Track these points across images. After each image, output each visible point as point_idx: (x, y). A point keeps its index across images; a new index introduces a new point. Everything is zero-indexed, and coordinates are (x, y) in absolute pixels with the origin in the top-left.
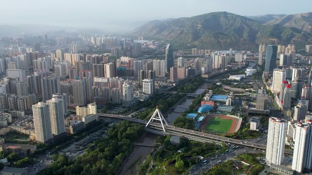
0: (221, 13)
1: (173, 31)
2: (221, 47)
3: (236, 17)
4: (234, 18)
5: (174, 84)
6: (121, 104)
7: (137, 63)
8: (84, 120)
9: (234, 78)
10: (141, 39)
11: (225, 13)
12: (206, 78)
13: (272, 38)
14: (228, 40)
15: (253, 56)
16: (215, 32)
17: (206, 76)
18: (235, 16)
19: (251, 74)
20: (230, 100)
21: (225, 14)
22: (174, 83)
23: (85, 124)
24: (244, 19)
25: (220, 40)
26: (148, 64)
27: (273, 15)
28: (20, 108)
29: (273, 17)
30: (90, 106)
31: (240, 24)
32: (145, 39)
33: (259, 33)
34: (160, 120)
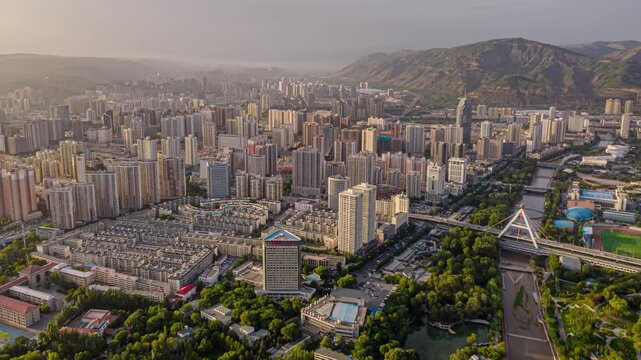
0: (512, 40)
1: (421, 73)
2: (525, 103)
3: (542, 49)
4: (538, 50)
5: (491, 169)
6: (423, 198)
7: (413, 129)
8: (394, 221)
9: (593, 162)
10: (364, 87)
11: (520, 40)
12: (536, 160)
13: (630, 88)
14: (538, 91)
15: (599, 121)
16: (510, 76)
17: (537, 156)
18: (540, 46)
19: (622, 156)
20: (625, 200)
21: (521, 42)
22: (489, 166)
23: (396, 228)
24: (559, 52)
25: (522, 91)
26: (437, 132)
27: (608, 43)
28: (270, 197)
29: (609, 46)
30: (397, 199)
31: (553, 60)
32: (371, 86)
33: (597, 78)
34: (528, 228)
